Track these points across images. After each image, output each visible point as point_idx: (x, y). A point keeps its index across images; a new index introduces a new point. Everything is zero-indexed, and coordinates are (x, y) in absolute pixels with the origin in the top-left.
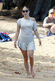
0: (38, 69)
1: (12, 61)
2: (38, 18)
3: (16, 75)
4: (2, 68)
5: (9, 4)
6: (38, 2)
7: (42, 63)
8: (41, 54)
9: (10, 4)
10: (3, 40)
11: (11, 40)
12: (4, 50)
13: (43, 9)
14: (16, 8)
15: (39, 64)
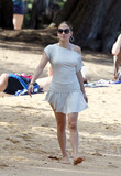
0: (97, 150)
1: (43, 134)
2: (97, 46)
3: (50, 162)
4: (23, 149)
5: (36, 17)
6: (97, 13)
7: (105, 137)
8: (104, 120)
9: (40, 18)
11: (40, 91)
12: (27, 112)
13: (107, 28)
14: (52, 25)
15: (98, 139)
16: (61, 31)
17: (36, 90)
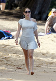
0: (39, 65)
2: (39, 17)
4: (5, 64)
5: (11, 5)
6: (39, 3)
7: (42, 59)
9: (13, 5)
10: (6, 38)
11: (13, 38)
13: (43, 9)
14: (18, 8)
15: (39, 60)
16: (26, 12)
17: (11, 37)
